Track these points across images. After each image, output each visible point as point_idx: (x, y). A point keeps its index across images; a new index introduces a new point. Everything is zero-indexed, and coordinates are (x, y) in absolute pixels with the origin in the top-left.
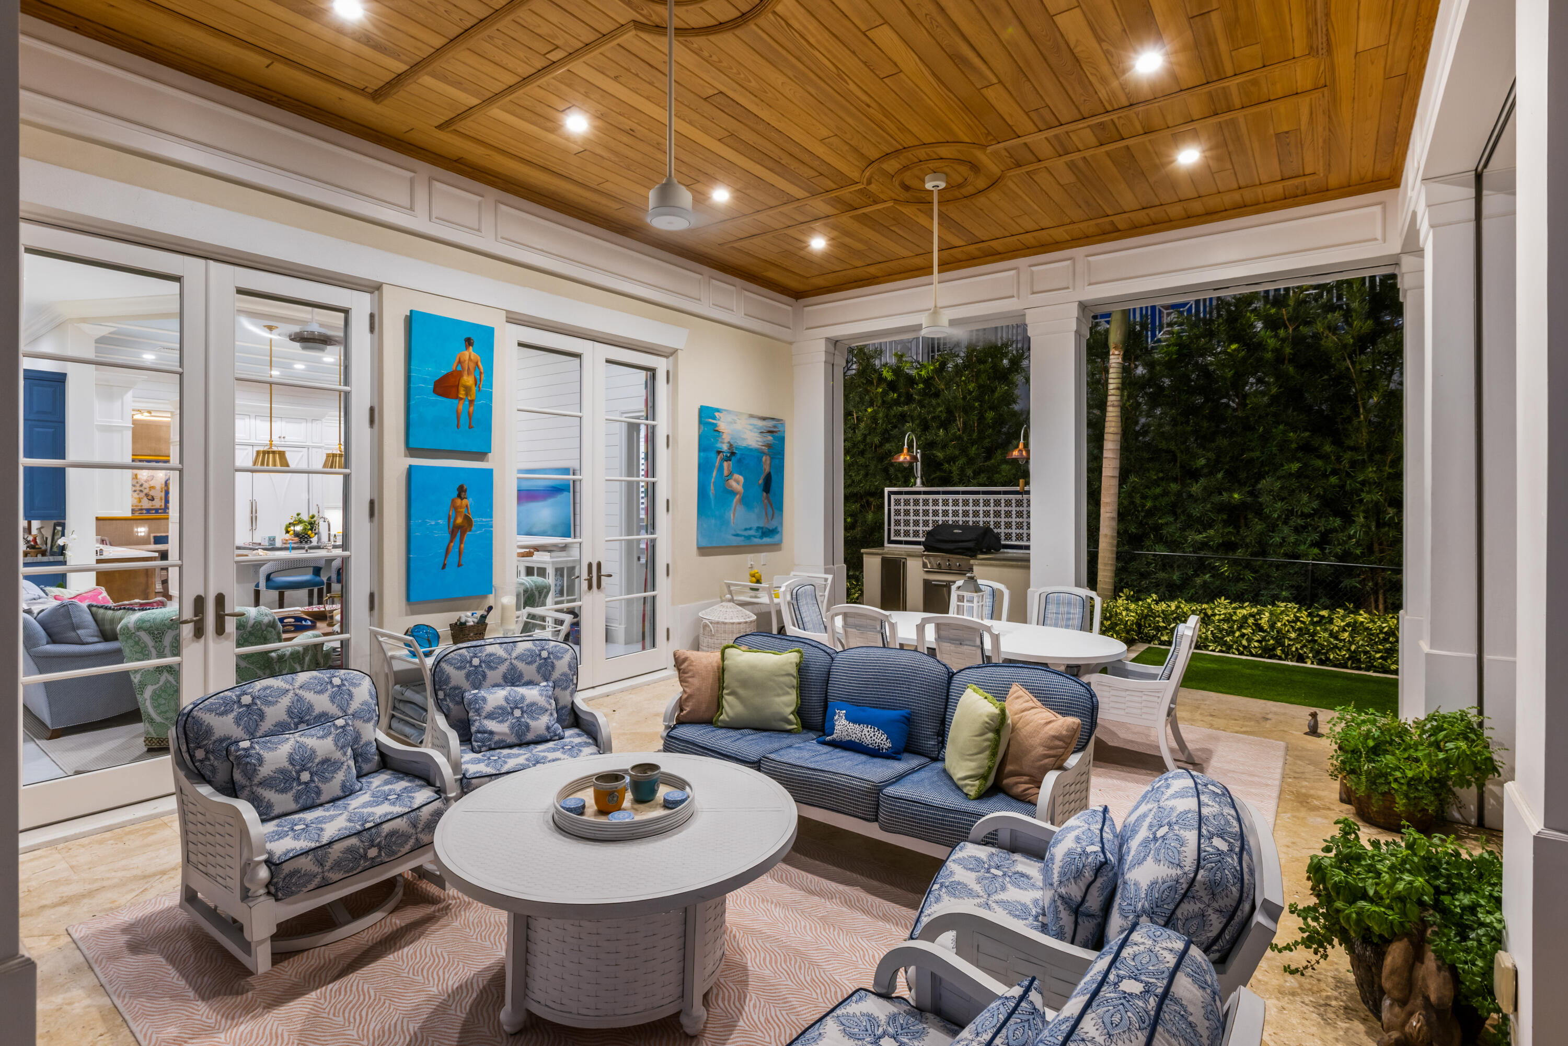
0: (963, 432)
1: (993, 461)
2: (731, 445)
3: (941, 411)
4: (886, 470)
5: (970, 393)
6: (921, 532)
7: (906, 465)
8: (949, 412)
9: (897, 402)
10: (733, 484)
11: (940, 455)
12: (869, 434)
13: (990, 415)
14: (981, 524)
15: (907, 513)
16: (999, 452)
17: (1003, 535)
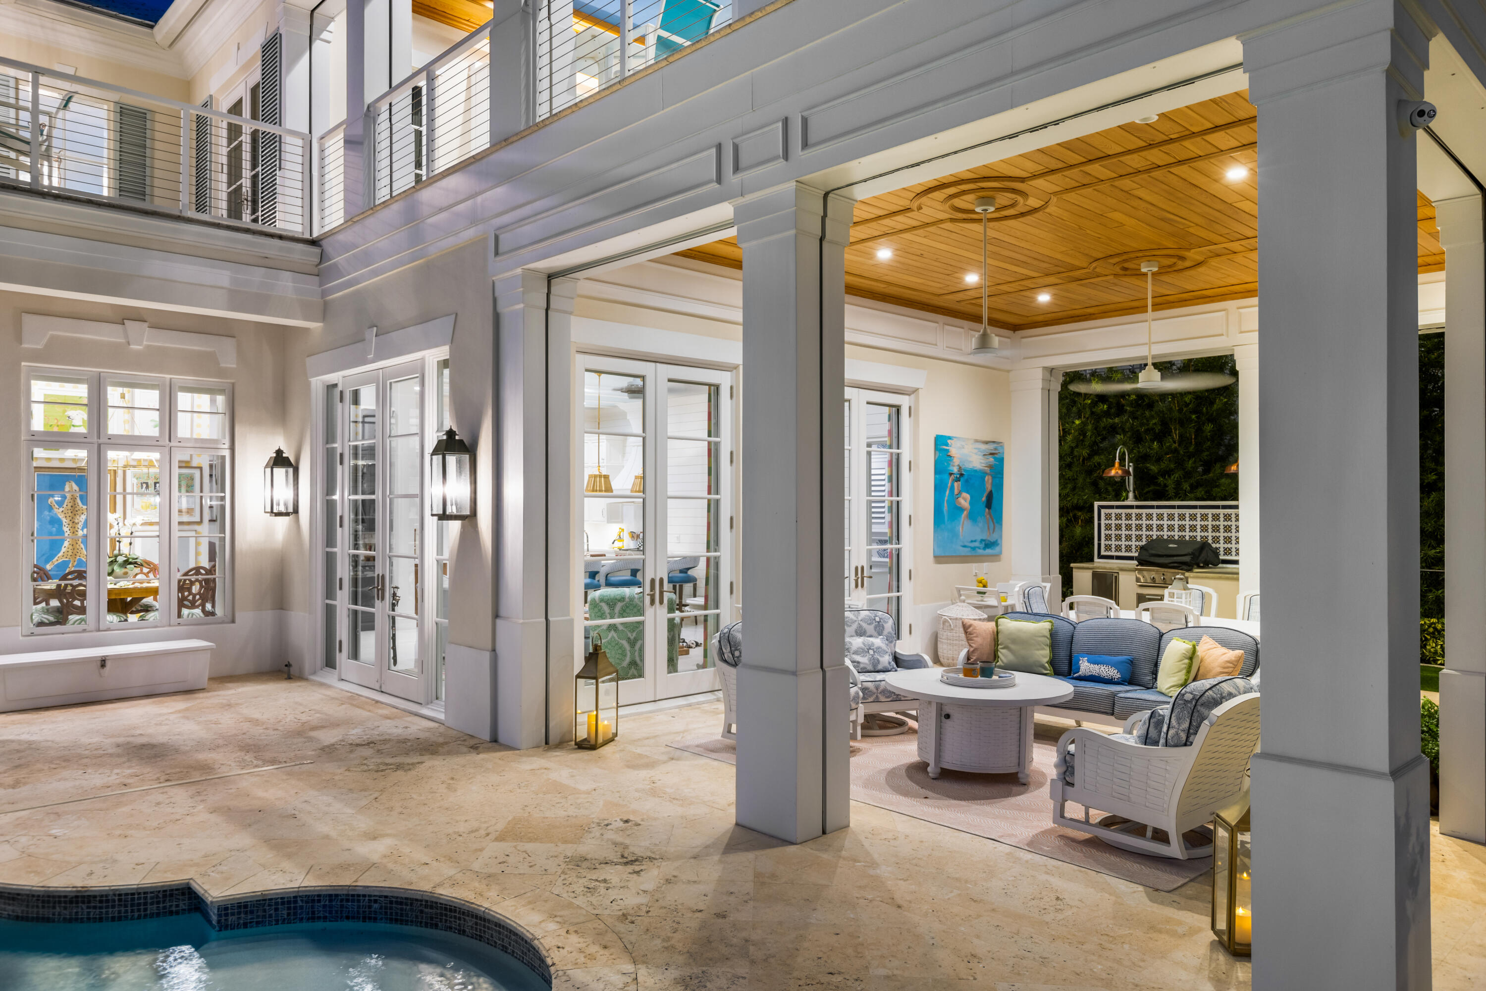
0: (1179, 445)
1: (1211, 475)
2: (960, 468)
3: (1155, 424)
4: (1095, 484)
5: (1187, 405)
6: (1133, 547)
7: (1118, 480)
8: (1165, 423)
9: (1107, 414)
10: (961, 501)
11: (1154, 468)
12: (1077, 446)
13: (1209, 427)
14: (1199, 539)
15: (1118, 527)
16: (1218, 465)
17: (1222, 550)
